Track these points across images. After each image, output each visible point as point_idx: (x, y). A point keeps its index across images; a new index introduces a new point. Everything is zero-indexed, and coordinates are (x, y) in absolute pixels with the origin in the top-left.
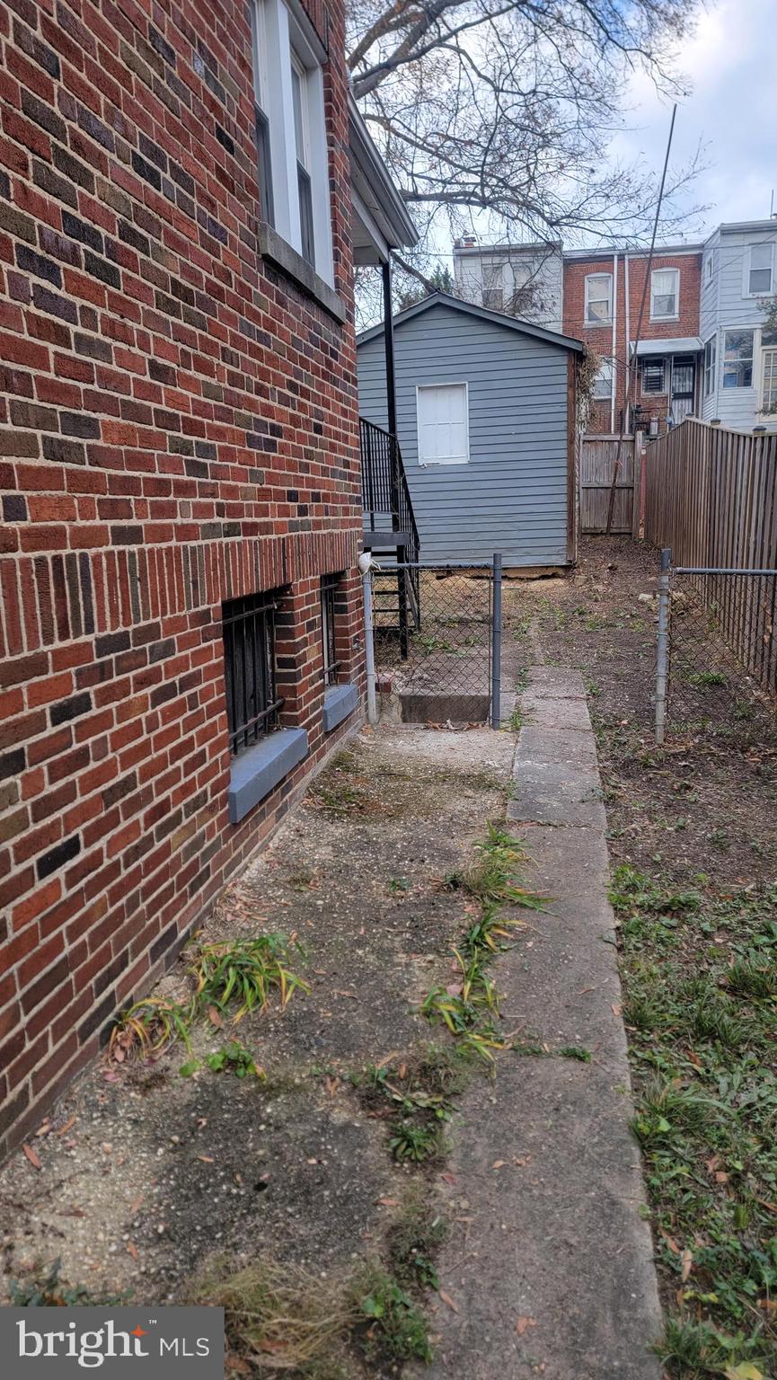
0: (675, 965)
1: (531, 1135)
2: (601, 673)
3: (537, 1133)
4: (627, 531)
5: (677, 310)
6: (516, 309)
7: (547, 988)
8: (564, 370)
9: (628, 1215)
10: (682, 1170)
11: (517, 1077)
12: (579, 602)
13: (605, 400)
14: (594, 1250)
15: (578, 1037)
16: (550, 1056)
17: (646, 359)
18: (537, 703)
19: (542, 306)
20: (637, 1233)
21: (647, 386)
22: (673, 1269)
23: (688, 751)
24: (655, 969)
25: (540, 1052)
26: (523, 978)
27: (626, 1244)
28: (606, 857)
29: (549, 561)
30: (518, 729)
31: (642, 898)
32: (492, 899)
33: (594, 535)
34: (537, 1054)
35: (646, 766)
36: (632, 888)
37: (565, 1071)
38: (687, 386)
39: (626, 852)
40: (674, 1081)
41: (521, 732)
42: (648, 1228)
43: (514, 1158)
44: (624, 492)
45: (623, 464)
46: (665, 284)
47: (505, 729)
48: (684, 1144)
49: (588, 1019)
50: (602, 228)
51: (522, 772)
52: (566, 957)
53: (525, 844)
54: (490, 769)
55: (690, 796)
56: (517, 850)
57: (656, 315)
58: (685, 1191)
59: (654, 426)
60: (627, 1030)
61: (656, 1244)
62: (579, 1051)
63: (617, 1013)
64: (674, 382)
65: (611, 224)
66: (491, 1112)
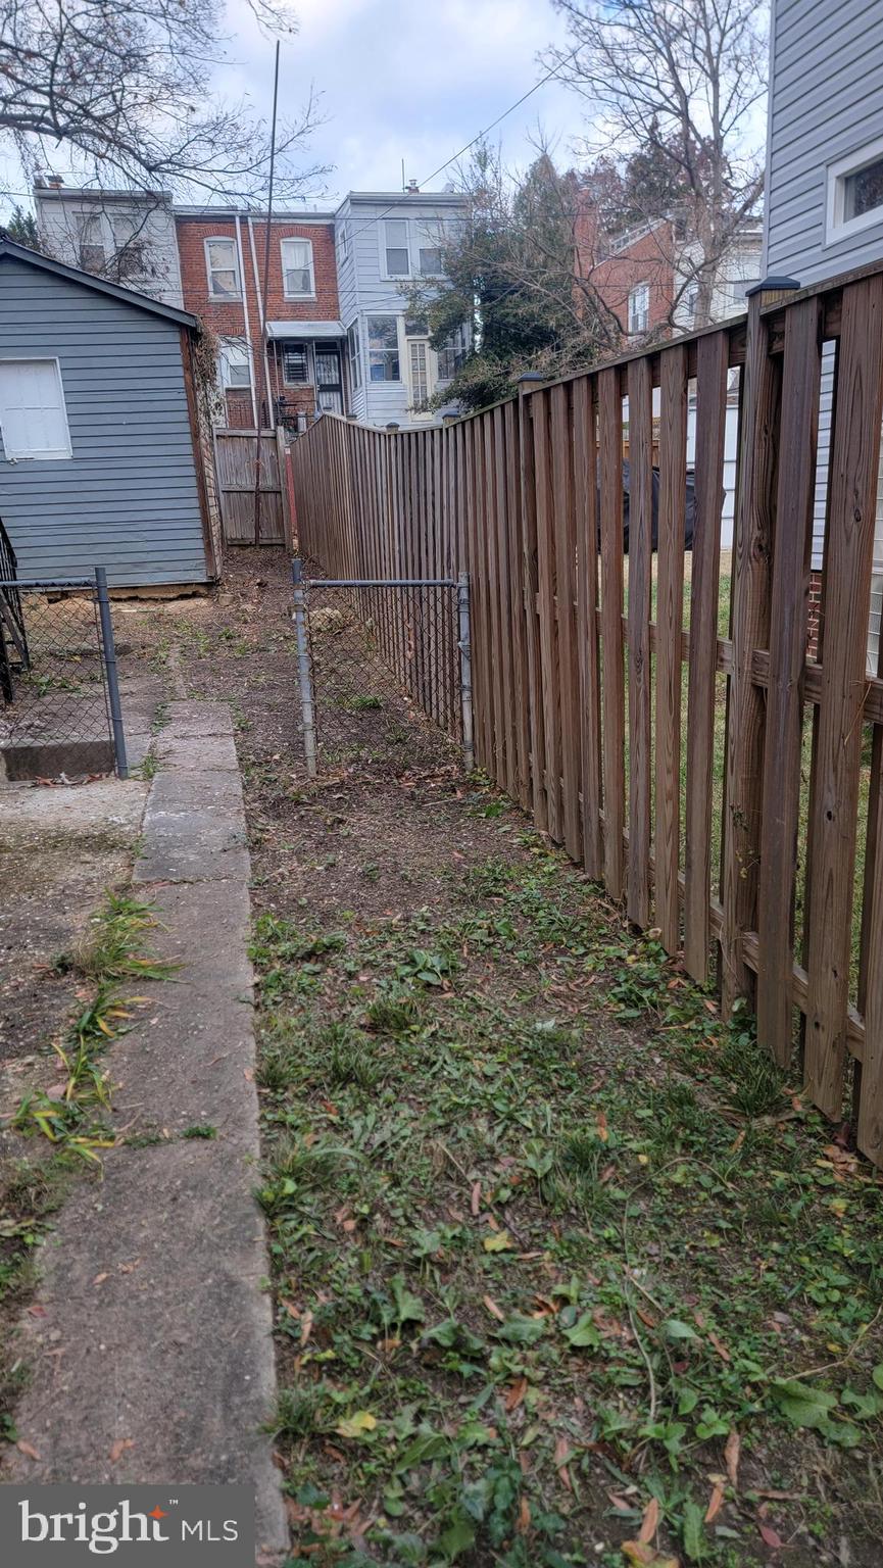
0: (315, 1013)
1: (142, 1235)
2: (252, 704)
3: (149, 1231)
4: (279, 542)
5: (313, 288)
6: (121, 272)
7: (172, 1066)
8: (177, 348)
9: (248, 1292)
10: (308, 1228)
11: (129, 1175)
12: (226, 625)
13: (245, 390)
14: (208, 1342)
15: (203, 1113)
16: (170, 1141)
17: (285, 343)
18: (176, 744)
19: (153, 271)
20: (255, 1310)
21: (289, 374)
22: (291, 1337)
23: (343, 782)
24: (293, 1021)
25: (158, 1140)
26: (143, 1061)
27: (244, 1323)
28: (248, 908)
29: (187, 578)
30: (151, 777)
31: (284, 947)
32: (109, 977)
33: (243, 547)
34: (155, 1143)
35: (298, 803)
36: (274, 939)
37: (186, 1154)
38: (333, 378)
39: (270, 900)
40: (305, 1138)
41: (155, 779)
42: (268, 1300)
43: (120, 1265)
44: (271, 497)
45: (267, 466)
46: (296, 256)
47: (135, 778)
48: (311, 1203)
49: (217, 1091)
50: (211, 181)
51: (154, 824)
52: (195, 1028)
53: (154, 908)
54: (114, 827)
55: (343, 831)
56: (143, 917)
57: (291, 292)
58: (311, 1250)
59: (302, 421)
60: (259, 1094)
61: (276, 1314)
62: (202, 1129)
63: (249, 1077)
64: (319, 371)
65: (221, 176)
66: (96, 1222)
